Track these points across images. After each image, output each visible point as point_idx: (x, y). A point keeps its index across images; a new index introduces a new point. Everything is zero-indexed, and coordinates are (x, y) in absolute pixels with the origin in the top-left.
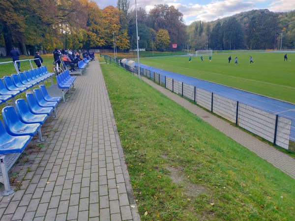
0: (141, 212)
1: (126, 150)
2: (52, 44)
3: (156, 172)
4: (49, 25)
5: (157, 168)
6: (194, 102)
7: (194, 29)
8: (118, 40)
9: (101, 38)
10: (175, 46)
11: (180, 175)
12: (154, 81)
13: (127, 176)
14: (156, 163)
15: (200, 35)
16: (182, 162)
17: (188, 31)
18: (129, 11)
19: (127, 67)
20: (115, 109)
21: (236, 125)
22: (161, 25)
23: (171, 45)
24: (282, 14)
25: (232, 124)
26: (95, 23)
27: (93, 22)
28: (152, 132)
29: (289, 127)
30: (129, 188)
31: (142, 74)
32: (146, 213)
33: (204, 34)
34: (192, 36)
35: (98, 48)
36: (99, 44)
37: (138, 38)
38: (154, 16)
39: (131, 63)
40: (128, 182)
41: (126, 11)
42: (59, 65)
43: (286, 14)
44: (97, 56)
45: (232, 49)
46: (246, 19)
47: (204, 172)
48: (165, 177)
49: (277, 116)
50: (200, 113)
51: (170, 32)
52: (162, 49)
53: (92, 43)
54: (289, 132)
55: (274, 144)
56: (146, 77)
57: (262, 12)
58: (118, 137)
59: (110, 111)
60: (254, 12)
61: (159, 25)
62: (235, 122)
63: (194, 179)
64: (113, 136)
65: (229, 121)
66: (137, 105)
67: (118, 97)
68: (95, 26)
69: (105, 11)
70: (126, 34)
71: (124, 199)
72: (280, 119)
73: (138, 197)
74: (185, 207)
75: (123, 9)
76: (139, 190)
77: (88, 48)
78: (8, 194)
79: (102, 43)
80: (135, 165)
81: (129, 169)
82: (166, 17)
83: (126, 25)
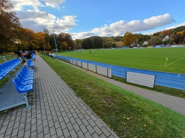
0: (83, 99)
1: (68, 84)
2: (11, 48)
3: (82, 88)
4: (8, 39)
5: (82, 87)
6: (82, 67)
7: (76, 42)
8: (45, 46)
9: (37, 45)
10: (70, 48)
11: (90, 87)
12: (65, 61)
13: (73, 91)
14: (81, 86)
15: (79, 44)
16: (89, 84)
17: (74, 42)
18: (49, 34)
19: (52, 57)
20: (57, 72)
21: (96, 73)
22: (64, 40)
23: (68, 47)
24: (103, 37)
25: (95, 73)
26: (33, 39)
27: (32, 39)
28: (75, 77)
29: (111, 71)
30: (76, 94)
31: (59, 59)
32: (84, 99)
33: (80, 44)
34: (75, 44)
35: (36, 49)
36: (37, 48)
37: (56, 45)
38: (60, 36)
39: (53, 54)
40: (74, 93)
41: (48, 34)
42: (21, 57)
43: (104, 38)
44: (36, 53)
45: (90, 49)
46: (93, 39)
47: (96, 85)
48: (85, 89)
49: (108, 68)
50: (84, 71)
51: (67, 43)
52: (65, 49)
53: (33, 47)
54: (111, 72)
55: (108, 77)
56: (61, 60)
57: (97, 36)
58: (63, 81)
59: (55, 73)
60: (95, 36)
61: (63, 40)
62: (96, 72)
63: (94, 87)
64: (61, 81)
65: (94, 72)
66: (65, 70)
67: (56, 68)
68: (33, 40)
69: (38, 34)
70: (49, 43)
71: (76, 97)
72: (108, 69)
73: (80, 96)
74: (95, 94)
75: (46, 33)
76: (79, 94)
77: (32, 49)
78: (28, 107)
79: (38, 47)
80: (74, 88)
81: (73, 89)
82: (65, 37)
83: (48, 40)
